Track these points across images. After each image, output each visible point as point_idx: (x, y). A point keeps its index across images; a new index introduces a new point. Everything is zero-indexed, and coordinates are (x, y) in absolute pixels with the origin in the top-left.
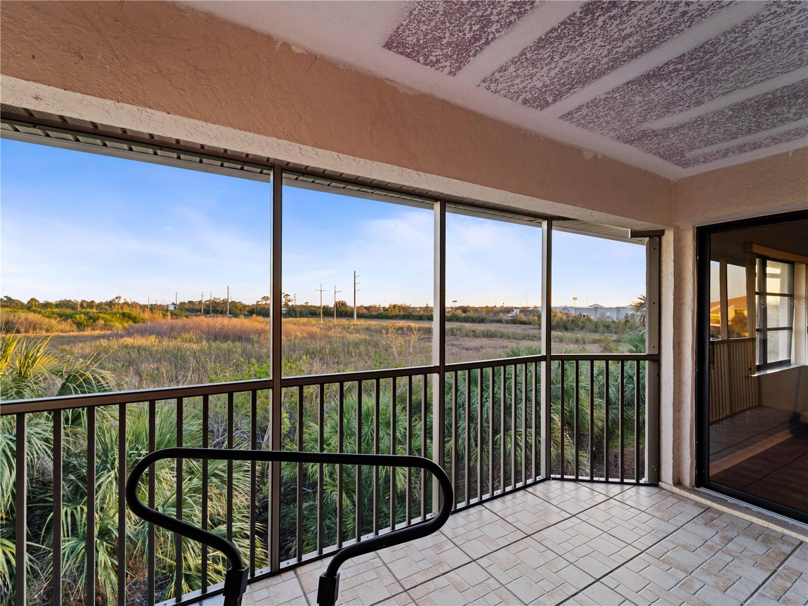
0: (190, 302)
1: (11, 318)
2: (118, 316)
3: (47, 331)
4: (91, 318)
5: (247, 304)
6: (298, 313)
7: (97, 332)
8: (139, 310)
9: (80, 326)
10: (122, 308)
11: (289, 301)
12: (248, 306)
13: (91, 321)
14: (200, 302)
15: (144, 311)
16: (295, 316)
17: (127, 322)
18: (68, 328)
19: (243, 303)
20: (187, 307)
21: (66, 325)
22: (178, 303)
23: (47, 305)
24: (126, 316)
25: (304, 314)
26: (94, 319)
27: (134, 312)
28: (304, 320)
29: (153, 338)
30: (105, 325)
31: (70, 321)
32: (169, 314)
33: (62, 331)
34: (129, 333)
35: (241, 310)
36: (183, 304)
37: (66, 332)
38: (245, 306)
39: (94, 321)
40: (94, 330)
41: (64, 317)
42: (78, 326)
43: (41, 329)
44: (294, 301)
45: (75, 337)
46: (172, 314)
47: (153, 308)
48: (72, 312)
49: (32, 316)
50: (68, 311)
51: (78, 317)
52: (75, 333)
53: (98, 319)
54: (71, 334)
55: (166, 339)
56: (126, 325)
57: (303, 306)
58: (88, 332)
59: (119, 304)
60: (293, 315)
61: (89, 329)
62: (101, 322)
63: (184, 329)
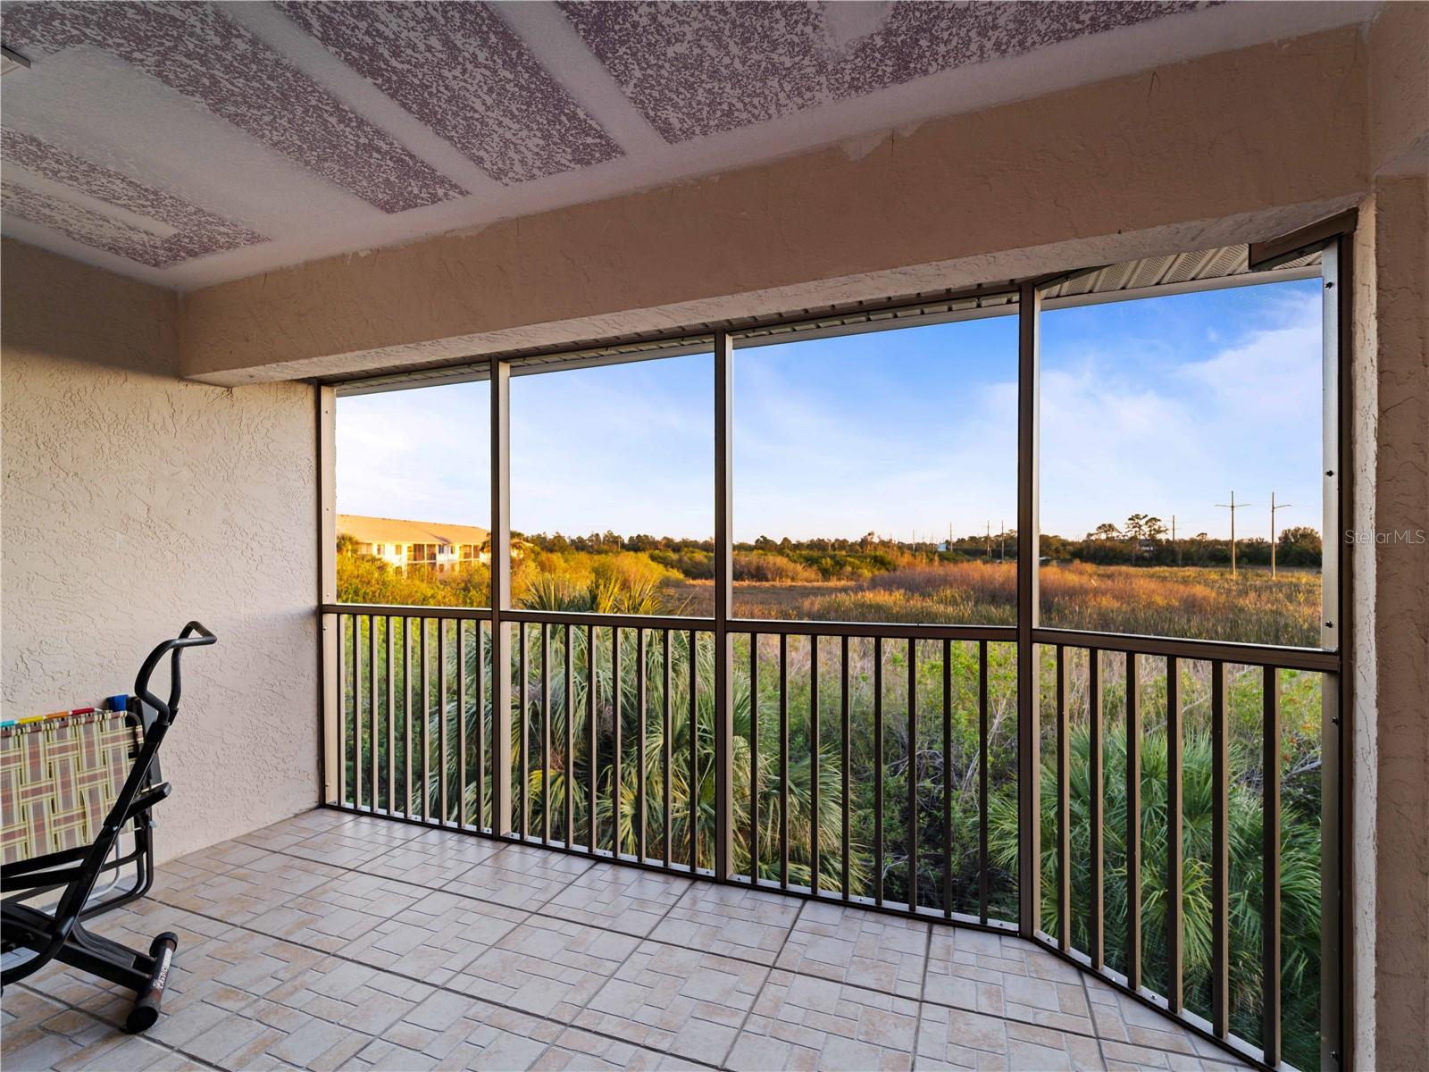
0: (972, 539)
1: (762, 561)
2: (868, 560)
3: (793, 579)
4: (837, 563)
5: (1070, 540)
6: (1180, 556)
7: (843, 583)
8: (896, 552)
9: (826, 574)
10: (875, 549)
11: (1159, 532)
12: (1072, 544)
13: (838, 567)
14: (987, 538)
15: (902, 554)
16: (1173, 563)
17: (879, 569)
18: (813, 576)
19: (1063, 537)
20: (966, 546)
21: (811, 573)
22: (955, 540)
23: (799, 546)
24: (879, 562)
25: (1195, 558)
26: (840, 564)
27: (890, 556)
28: (1190, 571)
29: (898, 595)
30: (853, 573)
31: (815, 567)
32: (936, 558)
33: (807, 581)
34: (874, 584)
35: (1057, 551)
36: (961, 541)
37: (811, 581)
38: (1065, 544)
39: (841, 568)
40: (839, 579)
41: (810, 561)
42: (823, 575)
43: (787, 576)
44: (1170, 532)
45: (818, 588)
46: (942, 557)
47: (918, 549)
48: (820, 554)
49: (781, 561)
50: (816, 554)
51: (824, 561)
52: (820, 584)
53: (845, 565)
54: (815, 584)
55: (916, 596)
56: (876, 573)
57: (1192, 541)
58: (833, 583)
59: (872, 543)
60: (1168, 561)
61: (835, 578)
62: (849, 569)
63: (945, 581)
